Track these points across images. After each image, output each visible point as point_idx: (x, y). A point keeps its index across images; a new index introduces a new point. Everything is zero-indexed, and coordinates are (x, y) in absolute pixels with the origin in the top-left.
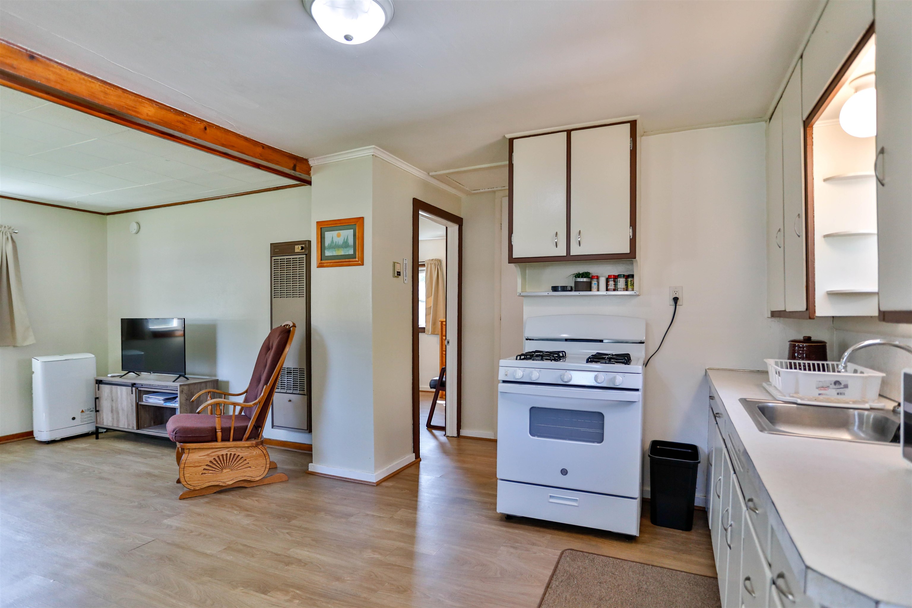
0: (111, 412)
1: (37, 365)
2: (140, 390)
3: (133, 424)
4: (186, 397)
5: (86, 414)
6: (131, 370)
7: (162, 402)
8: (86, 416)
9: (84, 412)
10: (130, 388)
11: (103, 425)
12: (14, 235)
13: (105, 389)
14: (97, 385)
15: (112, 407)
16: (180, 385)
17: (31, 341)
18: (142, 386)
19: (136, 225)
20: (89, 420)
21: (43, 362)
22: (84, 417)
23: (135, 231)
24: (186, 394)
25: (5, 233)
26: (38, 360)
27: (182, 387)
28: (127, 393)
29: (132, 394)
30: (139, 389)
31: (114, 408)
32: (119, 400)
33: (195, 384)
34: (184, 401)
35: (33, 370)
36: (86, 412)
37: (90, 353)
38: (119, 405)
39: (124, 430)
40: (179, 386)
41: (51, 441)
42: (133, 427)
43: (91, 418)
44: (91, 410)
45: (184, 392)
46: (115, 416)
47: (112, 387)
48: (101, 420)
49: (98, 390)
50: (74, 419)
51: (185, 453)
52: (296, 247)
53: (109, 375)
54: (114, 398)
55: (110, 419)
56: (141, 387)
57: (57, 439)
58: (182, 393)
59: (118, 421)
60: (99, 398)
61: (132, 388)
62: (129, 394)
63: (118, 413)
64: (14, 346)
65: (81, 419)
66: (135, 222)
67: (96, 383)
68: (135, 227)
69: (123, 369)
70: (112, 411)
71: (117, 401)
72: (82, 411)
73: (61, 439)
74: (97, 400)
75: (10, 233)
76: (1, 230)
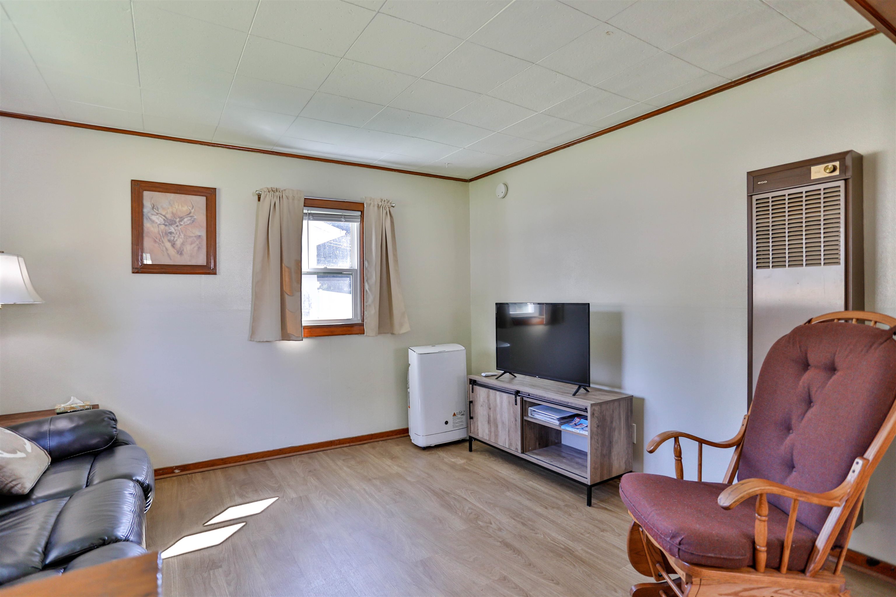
0: (487, 422)
1: (413, 357)
2: (526, 401)
3: (517, 445)
5: (458, 418)
6: (508, 370)
7: (557, 423)
8: (458, 421)
9: (456, 415)
10: (514, 396)
11: (478, 436)
12: (392, 209)
13: (481, 393)
14: (471, 385)
15: (489, 416)
16: (592, 405)
17: (406, 328)
18: (529, 395)
19: (504, 187)
20: (460, 425)
21: (419, 354)
22: (456, 421)
23: (502, 195)
24: (597, 418)
25: (385, 208)
26: (415, 352)
27: (593, 407)
28: (509, 402)
29: (516, 404)
30: (525, 399)
31: (492, 419)
32: (498, 409)
33: (607, 404)
34: (595, 429)
35: (409, 363)
36: (457, 416)
37: (459, 344)
38: (498, 417)
39: (504, 450)
40: (590, 405)
41: (426, 447)
42: (517, 449)
43: (462, 423)
44: (462, 413)
45: (596, 415)
46: (493, 429)
47: (489, 391)
48: (476, 429)
49: (473, 392)
50: (446, 423)
51: (694, 583)
52: (814, 169)
53: (483, 374)
54: (492, 406)
55: (487, 431)
56: (528, 397)
57: (433, 445)
58: (593, 417)
59: (496, 436)
60: (473, 402)
61: (516, 397)
62: (511, 405)
63: (497, 427)
64: (392, 334)
65: (453, 424)
66: (503, 184)
67: (470, 383)
68: (503, 189)
69: (498, 367)
70: (489, 422)
71: (495, 410)
72: (454, 415)
73: (435, 445)
74: (471, 404)
75: (388, 207)
76: (381, 205)
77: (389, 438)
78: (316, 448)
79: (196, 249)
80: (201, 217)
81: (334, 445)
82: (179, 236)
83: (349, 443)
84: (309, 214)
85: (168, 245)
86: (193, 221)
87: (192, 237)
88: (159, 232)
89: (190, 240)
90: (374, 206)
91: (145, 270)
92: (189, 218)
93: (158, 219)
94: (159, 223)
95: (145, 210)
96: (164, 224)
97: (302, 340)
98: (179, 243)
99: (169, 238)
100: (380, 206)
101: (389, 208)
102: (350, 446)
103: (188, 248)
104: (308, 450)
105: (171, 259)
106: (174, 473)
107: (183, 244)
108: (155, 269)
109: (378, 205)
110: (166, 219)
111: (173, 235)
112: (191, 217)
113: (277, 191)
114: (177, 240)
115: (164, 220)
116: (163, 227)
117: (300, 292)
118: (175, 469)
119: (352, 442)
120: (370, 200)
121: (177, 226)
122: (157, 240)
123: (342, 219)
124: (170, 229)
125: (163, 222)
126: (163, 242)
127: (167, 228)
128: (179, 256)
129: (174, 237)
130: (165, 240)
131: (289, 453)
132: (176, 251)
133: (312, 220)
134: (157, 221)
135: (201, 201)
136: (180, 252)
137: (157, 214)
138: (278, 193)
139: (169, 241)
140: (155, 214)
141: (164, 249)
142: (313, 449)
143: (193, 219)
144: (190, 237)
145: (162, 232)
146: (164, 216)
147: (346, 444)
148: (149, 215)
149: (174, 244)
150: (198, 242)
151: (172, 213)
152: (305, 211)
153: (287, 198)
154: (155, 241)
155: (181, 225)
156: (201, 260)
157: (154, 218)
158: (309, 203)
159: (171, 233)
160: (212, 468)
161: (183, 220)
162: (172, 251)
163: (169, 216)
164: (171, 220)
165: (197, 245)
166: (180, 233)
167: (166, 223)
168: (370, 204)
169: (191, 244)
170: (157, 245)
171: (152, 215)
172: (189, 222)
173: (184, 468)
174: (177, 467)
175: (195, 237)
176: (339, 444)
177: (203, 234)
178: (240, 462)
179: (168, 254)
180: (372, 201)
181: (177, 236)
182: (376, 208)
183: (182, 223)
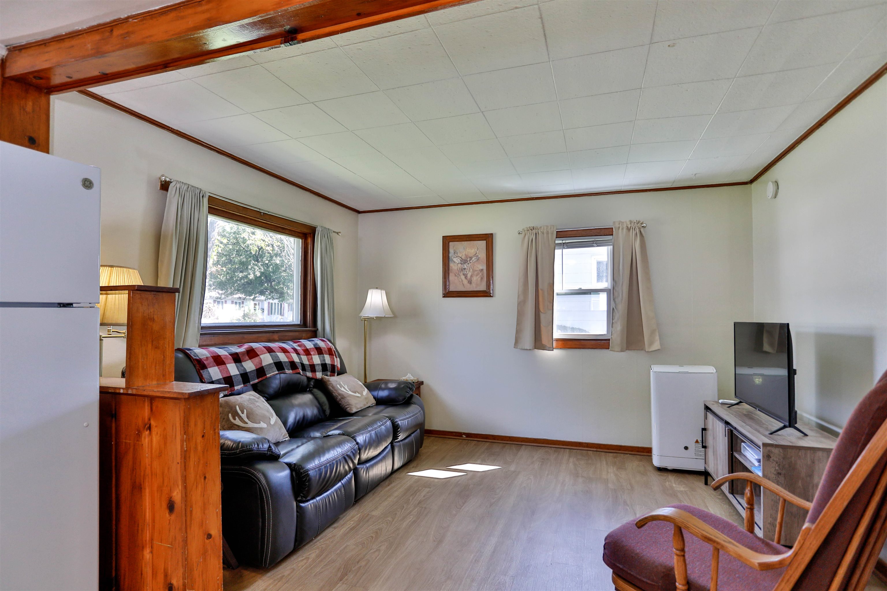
0: (713, 453)
1: (651, 374)
2: (735, 435)
4: (777, 468)
11: (709, 468)
12: (642, 230)
13: (712, 420)
14: (705, 412)
15: (714, 447)
16: (765, 445)
17: (656, 346)
19: (773, 185)
21: (655, 372)
22: (700, 450)
23: (773, 195)
24: (777, 463)
25: (634, 229)
26: (652, 370)
27: (768, 448)
28: (722, 432)
29: (726, 436)
30: (733, 432)
31: (715, 450)
32: (718, 440)
33: (800, 449)
34: (774, 476)
37: (712, 366)
38: (718, 448)
40: (762, 444)
41: (660, 468)
44: (699, 442)
45: (775, 459)
46: (716, 462)
48: (708, 462)
49: (706, 419)
50: (686, 448)
53: (720, 401)
54: (715, 436)
55: (713, 463)
57: (669, 468)
58: (769, 460)
59: (717, 470)
60: (706, 430)
61: (725, 427)
62: (723, 434)
63: (717, 459)
64: (642, 350)
66: (772, 182)
67: (705, 409)
68: (771, 187)
69: (735, 396)
71: (716, 440)
73: (674, 469)
74: (704, 431)
75: (638, 228)
76: (631, 227)
77: (639, 453)
78: (566, 446)
79: (479, 279)
80: (483, 255)
81: (582, 447)
82: (469, 271)
83: (597, 448)
84: (563, 243)
85: (463, 277)
86: (478, 259)
87: (477, 270)
88: (458, 269)
89: (476, 273)
90: (622, 229)
91: (448, 295)
92: (475, 257)
93: (457, 260)
94: (458, 263)
95: (450, 255)
96: (461, 263)
97: (553, 350)
98: (469, 276)
99: (463, 272)
100: (629, 228)
101: (640, 228)
102: (596, 451)
103: (474, 279)
104: (558, 445)
105: (464, 287)
106: (462, 437)
107: (471, 276)
108: (454, 294)
109: (627, 227)
110: (462, 260)
111: (466, 270)
112: (476, 256)
113: (534, 229)
114: (468, 273)
115: (461, 260)
116: (460, 265)
117: (552, 310)
118: (463, 434)
119: (600, 448)
120: (619, 224)
121: (468, 264)
122: (457, 275)
123: (594, 245)
124: (464, 266)
125: (460, 262)
126: (460, 276)
127: (462, 266)
128: (469, 285)
129: (466, 272)
130: (461, 274)
131: (543, 443)
132: (467, 281)
133: (566, 249)
134: (456, 261)
135: (483, 244)
136: (470, 282)
137: (457, 256)
138: (534, 231)
139: (464, 274)
140: (456, 257)
141: (461, 280)
142: (563, 445)
143: (478, 258)
144: (476, 271)
145: (459, 269)
146: (461, 258)
147: (593, 448)
148: (452, 258)
149: (466, 276)
150: (481, 274)
151: (466, 255)
152: (557, 242)
153: (543, 233)
154: (456, 275)
155: (471, 263)
156: (483, 287)
157: (455, 260)
158: (560, 234)
159: (465, 269)
160: (485, 440)
161: (472, 259)
162: (465, 282)
163: (463, 257)
164: (464, 260)
165: (481, 276)
166: (470, 269)
167: (462, 263)
168: (619, 228)
169: (477, 275)
170: (456, 278)
171: (454, 257)
172: (475, 260)
173: (469, 435)
174: (464, 434)
175: (479, 270)
176: (587, 447)
177: (484, 268)
178: (505, 441)
179: (463, 283)
180: (621, 224)
181: (468, 270)
182: (625, 230)
183: (471, 261)
